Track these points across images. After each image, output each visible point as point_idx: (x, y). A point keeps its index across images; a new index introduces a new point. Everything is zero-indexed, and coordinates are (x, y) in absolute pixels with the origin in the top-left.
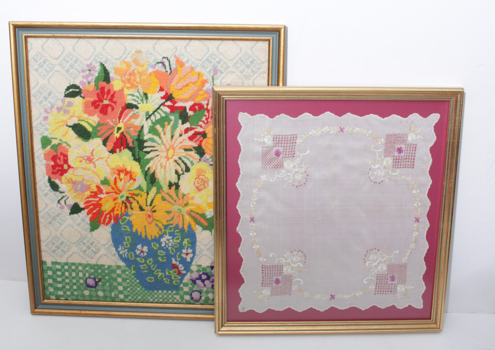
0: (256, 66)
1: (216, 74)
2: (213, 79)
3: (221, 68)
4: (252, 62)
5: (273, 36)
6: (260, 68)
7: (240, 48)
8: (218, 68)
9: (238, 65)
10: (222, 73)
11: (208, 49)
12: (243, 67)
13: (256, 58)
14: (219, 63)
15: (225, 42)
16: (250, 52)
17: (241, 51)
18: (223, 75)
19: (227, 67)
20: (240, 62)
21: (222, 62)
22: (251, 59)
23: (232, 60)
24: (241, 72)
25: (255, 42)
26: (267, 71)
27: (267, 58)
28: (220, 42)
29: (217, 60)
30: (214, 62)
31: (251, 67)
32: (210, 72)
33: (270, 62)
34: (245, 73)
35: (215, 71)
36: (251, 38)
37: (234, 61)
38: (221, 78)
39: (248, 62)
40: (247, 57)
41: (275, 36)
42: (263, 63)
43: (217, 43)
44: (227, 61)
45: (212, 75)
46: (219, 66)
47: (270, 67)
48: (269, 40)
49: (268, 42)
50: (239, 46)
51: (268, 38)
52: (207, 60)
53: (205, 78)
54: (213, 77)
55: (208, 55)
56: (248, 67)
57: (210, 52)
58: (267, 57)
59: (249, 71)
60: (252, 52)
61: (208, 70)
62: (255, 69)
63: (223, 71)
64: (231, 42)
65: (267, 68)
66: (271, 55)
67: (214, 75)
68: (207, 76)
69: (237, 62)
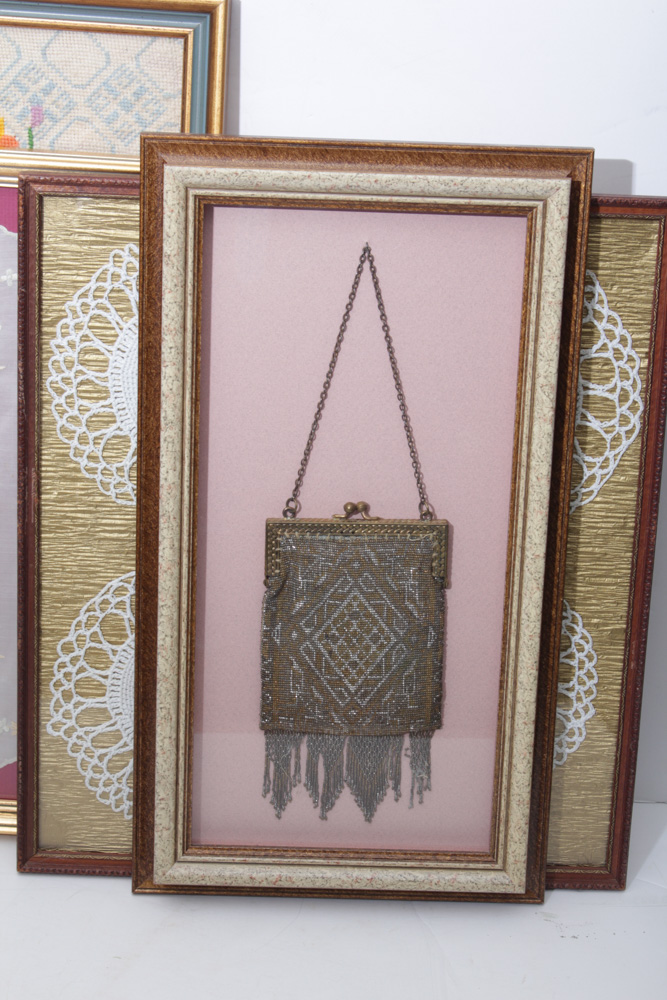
0: (150, 106)
1: (40, 122)
2: (31, 137)
3: (53, 109)
4: (138, 95)
5: (197, 24)
6: (158, 113)
7: (107, 55)
8: (45, 106)
9: (101, 101)
10: (55, 120)
11: (19, 52)
12: (114, 107)
13: (148, 85)
14: (47, 92)
15: (65, 35)
16: (132, 66)
17: (108, 62)
18: (60, 127)
19: (71, 107)
20: (104, 93)
21: (55, 91)
22: (135, 87)
23: (83, 87)
24: (109, 121)
25: (148, 39)
26: (180, 122)
27: (181, 86)
28: (51, 33)
29: (43, 83)
30: (34, 88)
31: (137, 108)
32: (22, 116)
33: (188, 97)
34: (117, 125)
35: (38, 115)
36: (134, 27)
37: (90, 90)
38: (52, 134)
39: (128, 95)
40: (125, 81)
41: (201, 26)
42: (167, 98)
43: (43, 36)
44: (69, 88)
45: (28, 125)
46: (48, 100)
47: (188, 111)
48: (185, 36)
49: (182, 40)
50: (103, 49)
51: (181, 30)
52: (15, 82)
53: (8, 133)
54: (30, 130)
55: (17, 69)
56: (127, 107)
57: (24, 62)
58: (181, 82)
59: (131, 119)
60: (138, 66)
61: (18, 110)
62: (145, 115)
63: (60, 116)
64: (81, 35)
65: (179, 112)
66: (189, 78)
67: (34, 124)
68: (16, 129)
69: (96, 94)
